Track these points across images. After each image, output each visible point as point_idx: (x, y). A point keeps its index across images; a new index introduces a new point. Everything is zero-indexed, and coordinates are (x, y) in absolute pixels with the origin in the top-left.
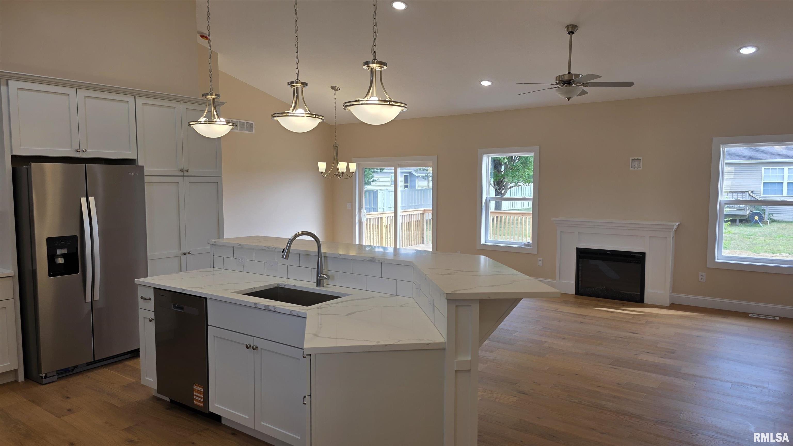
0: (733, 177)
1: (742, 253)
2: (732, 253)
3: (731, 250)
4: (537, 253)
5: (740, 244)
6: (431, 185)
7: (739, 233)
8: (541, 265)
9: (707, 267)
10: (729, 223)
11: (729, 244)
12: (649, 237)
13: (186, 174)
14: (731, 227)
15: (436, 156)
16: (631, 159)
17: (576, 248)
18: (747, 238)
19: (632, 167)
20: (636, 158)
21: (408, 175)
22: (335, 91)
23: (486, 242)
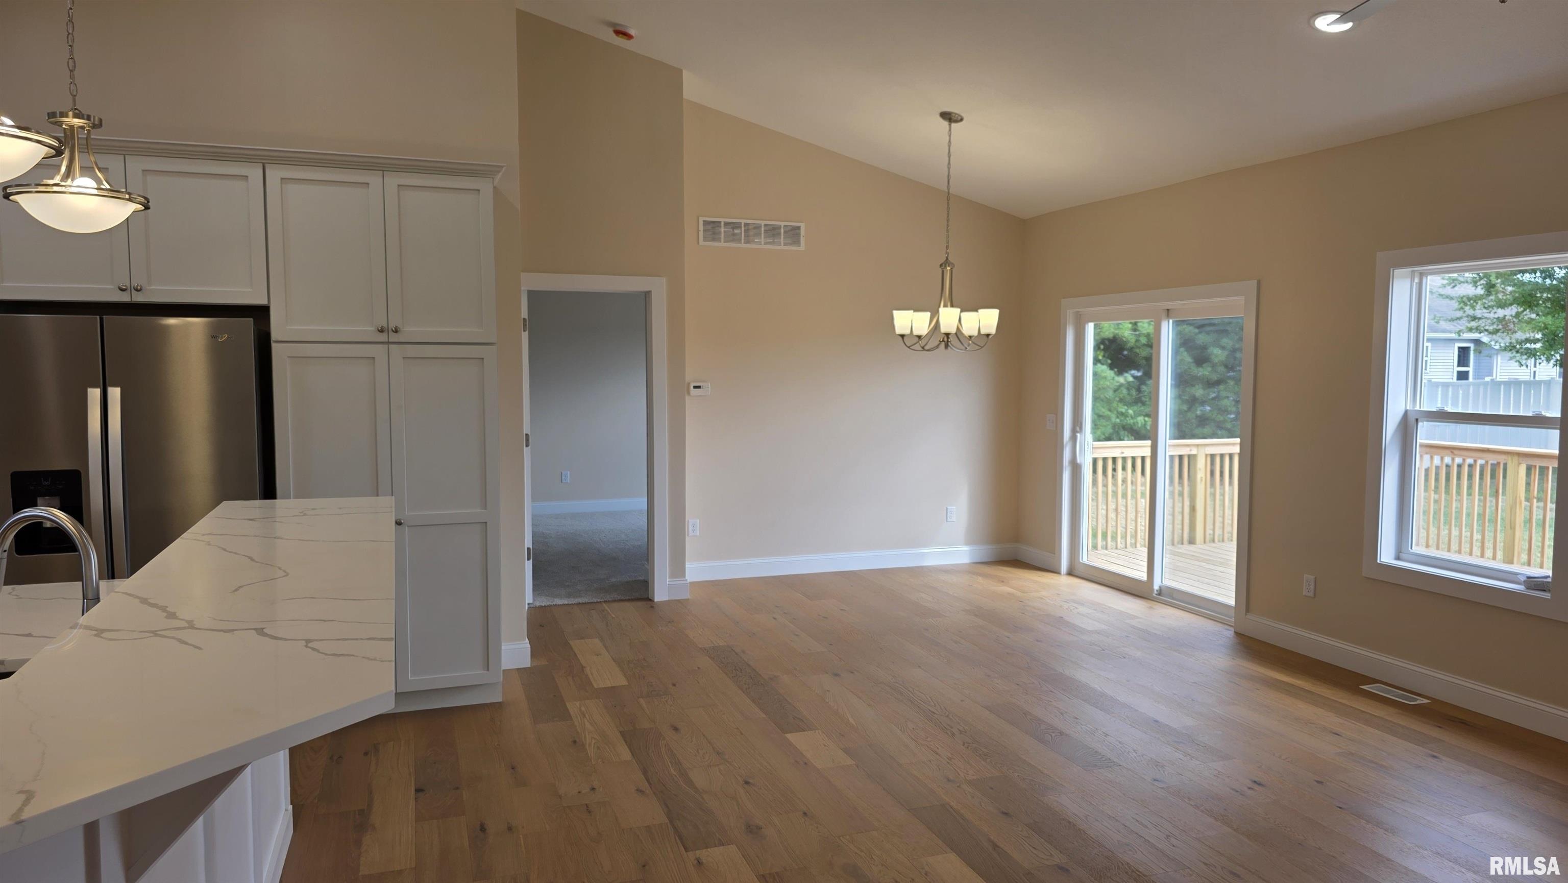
13: (393, 337)
15: (1255, 282)
21: (1470, 347)
22: (950, 125)
23: (1398, 558)
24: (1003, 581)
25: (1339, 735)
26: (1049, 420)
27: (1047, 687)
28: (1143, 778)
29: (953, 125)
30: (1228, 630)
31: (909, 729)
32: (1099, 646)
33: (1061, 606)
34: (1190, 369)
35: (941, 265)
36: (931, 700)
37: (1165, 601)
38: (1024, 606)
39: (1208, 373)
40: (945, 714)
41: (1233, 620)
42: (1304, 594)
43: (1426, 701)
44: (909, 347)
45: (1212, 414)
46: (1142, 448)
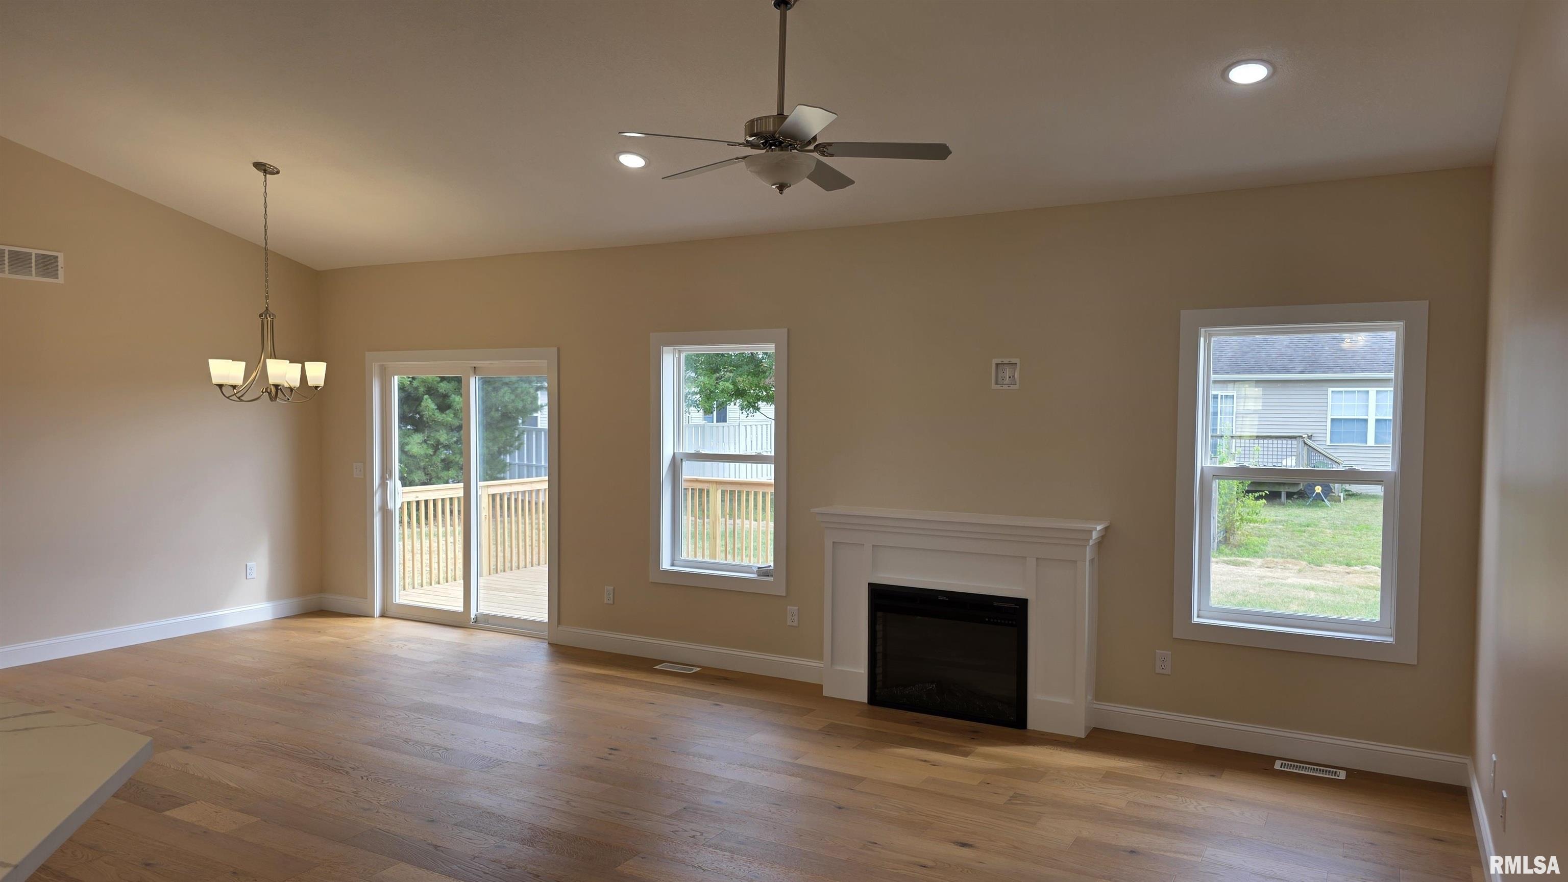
0: (1260, 408)
1: (1288, 565)
2: (1269, 566)
3: (1268, 559)
4: (784, 594)
5: (1286, 546)
6: (545, 419)
7: (1285, 521)
8: (795, 624)
9: (1174, 637)
10: (1264, 501)
11: (1264, 545)
12: (1035, 559)
14: (1271, 507)
15: (555, 349)
16: (995, 361)
17: (869, 584)
18: (1300, 531)
19: (997, 383)
20: (1006, 361)
22: (265, 176)
23: (673, 565)
24: (319, 632)
25: (653, 704)
26: (356, 469)
27: (414, 716)
28: (530, 766)
29: (268, 176)
30: (543, 642)
31: (300, 778)
32: (443, 674)
33: (390, 646)
34: (434, 415)
35: (261, 315)
36: (307, 750)
37: (484, 627)
38: (354, 651)
39: (451, 420)
40: (328, 757)
41: (546, 633)
42: (605, 602)
43: (698, 669)
44: (228, 398)
45: (456, 458)
46: (455, 490)
